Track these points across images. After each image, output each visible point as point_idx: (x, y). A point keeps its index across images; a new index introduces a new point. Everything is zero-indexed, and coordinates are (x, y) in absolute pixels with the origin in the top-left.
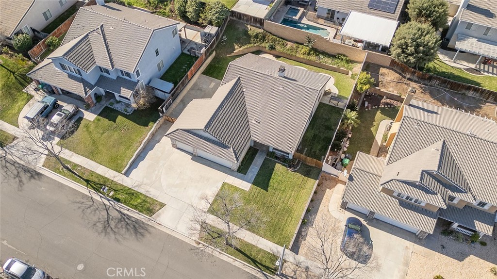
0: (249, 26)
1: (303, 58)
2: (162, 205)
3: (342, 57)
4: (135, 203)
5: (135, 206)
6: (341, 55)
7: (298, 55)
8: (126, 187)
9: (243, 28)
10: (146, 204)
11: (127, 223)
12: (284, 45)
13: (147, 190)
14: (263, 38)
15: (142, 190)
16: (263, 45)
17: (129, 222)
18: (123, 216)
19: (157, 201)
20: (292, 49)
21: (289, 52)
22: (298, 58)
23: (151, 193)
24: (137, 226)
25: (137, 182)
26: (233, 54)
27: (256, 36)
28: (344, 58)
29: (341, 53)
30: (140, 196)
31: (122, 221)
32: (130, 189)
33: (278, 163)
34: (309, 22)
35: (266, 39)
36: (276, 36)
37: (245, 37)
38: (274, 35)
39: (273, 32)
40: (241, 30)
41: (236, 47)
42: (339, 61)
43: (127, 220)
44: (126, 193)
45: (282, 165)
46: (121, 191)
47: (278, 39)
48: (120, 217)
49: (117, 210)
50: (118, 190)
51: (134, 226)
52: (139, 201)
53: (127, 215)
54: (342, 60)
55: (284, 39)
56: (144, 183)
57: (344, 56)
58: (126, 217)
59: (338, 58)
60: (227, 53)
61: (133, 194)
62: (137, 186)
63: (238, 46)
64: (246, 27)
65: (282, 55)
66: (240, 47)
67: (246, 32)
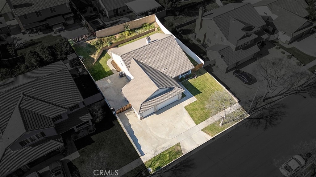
0: (87, 42)
1: (131, 37)
2: (178, 145)
3: (145, 25)
4: (168, 158)
5: (170, 159)
6: (144, 24)
7: (126, 38)
8: (152, 159)
9: (86, 44)
10: (173, 152)
11: (179, 169)
12: (115, 38)
13: (162, 148)
14: (102, 42)
15: (160, 151)
16: (105, 45)
17: (179, 168)
18: (172, 170)
19: (174, 146)
20: (120, 38)
21: (121, 40)
22: (127, 39)
23: (165, 147)
24: (184, 165)
25: (152, 151)
26: (95, 61)
27: (97, 44)
28: (147, 24)
29: (143, 23)
30: (164, 153)
31: (176, 172)
32: (155, 157)
33: (188, 80)
34: (109, 22)
35: (103, 41)
36: (106, 37)
37: (91, 48)
38: (105, 37)
39: (103, 36)
40: (86, 47)
41: (93, 56)
42: (146, 28)
43: (177, 169)
44: (157, 160)
45: (191, 79)
46: (153, 163)
47: (109, 37)
48: (172, 172)
49: (166, 172)
50: (151, 165)
51: (183, 166)
52: (167, 156)
53: (174, 167)
54: (146, 26)
55: (112, 36)
56: (156, 147)
57: (146, 24)
58: (174, 169)
59: (144, 27)
60: (92, 63)
61: (160, 157)
62: (155, 152)
63: (93, 55)
64: (86, 43)
65: (118, 44)
66: (95, 55)
67: (89, 46)
